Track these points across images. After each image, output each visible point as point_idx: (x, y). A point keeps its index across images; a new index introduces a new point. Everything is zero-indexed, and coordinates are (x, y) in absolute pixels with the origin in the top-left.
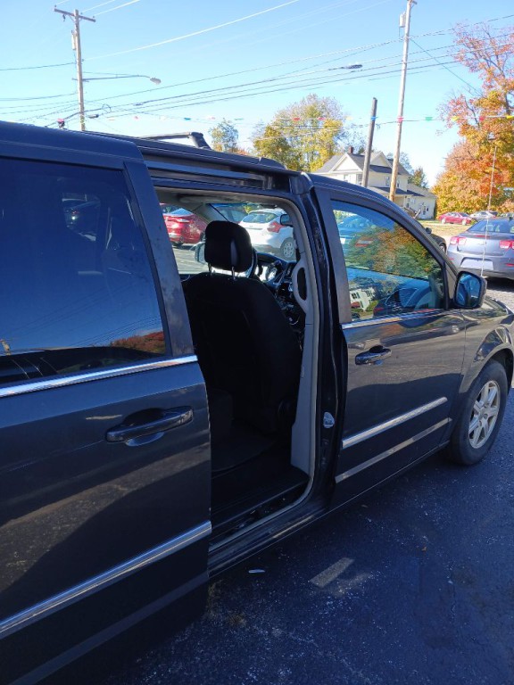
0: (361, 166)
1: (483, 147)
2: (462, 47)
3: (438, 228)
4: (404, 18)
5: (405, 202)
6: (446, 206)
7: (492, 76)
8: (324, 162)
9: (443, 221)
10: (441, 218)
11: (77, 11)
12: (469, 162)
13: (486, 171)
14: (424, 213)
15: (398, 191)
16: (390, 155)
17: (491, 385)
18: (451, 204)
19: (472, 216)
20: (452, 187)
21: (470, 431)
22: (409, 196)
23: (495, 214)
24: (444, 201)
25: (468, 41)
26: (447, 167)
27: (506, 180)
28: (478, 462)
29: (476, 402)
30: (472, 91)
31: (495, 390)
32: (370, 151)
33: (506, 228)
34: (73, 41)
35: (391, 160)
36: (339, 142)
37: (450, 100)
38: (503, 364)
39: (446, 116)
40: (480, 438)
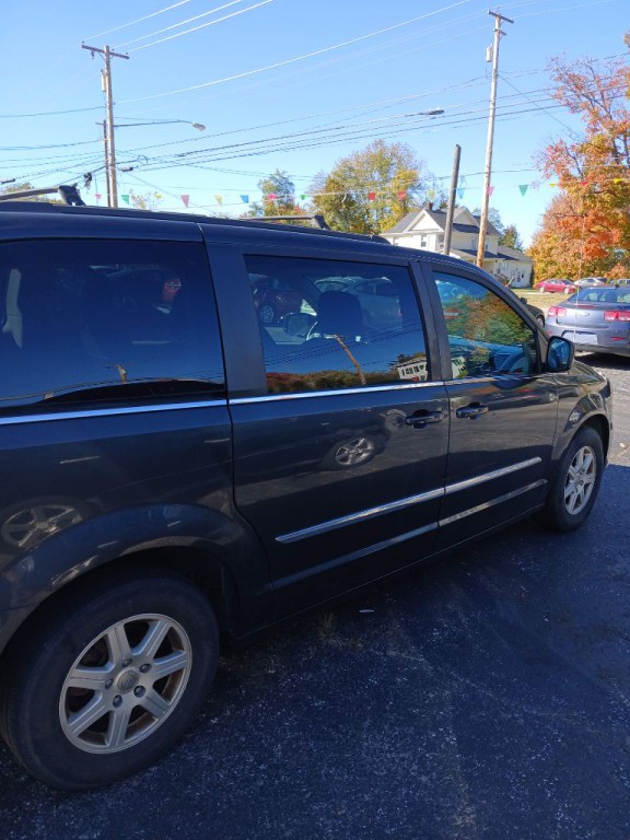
0: (442, 225)
1: (588, 202)
2: (560, 84)
3: (536, 298)
4: (492, 53)
5: (495, 267)
6: (544, 271)
7: (596, 117)
8: (397, 220)
9: (542, 289)
10: (539, 287)
11: (108, 47)
12: (571, 220)
13: (592, 230)
14: (519, 280)
15: (487, 254)
16: (477, 210)
17: (586, 452)
18: (552, 269)
19: (576, 283)
20: (551, 249)
21: (566, 496)
22: (500, 260)
23: (604, 280)
24: (543, 265)
25: (566, 77)
26: (545, 225)
27: (615, 240)
28: (576, 528)
29: (571, 467)
30: (573, 135)
31: (590, 457)
32: (454, 206)
33: (612, 297)
34: (103, 82)
35: (478, 218)
36: (415, 195)
37: (547, 146)
38: (598, 431)
39: (543, 166)
40: (576, 506)
